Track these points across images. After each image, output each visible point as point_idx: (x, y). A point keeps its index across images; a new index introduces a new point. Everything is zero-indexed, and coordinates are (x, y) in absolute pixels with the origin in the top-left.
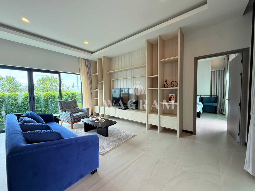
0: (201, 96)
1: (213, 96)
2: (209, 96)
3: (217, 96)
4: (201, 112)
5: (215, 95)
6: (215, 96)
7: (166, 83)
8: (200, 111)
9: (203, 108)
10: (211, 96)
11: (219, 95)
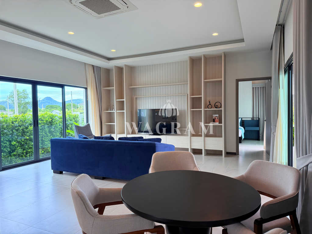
0: (242, 118)
1: (255, 119)
2: (251, 119)
3: (259, 118)
4: (243, 137)
6: (258, 119)
7: (210, 104)
8: (241, 136)
9: (244, 134)
10: (253, 118)
11: (261, 117)
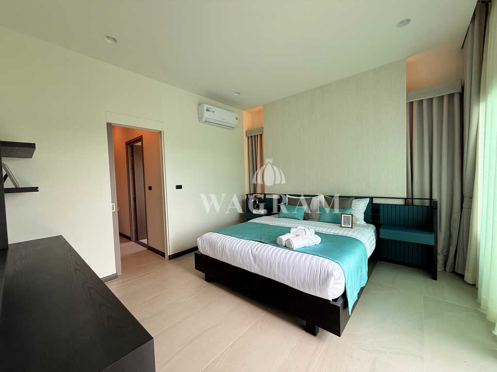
0: (371, 198)
2: (401, 202)
5: (427, 196)
10: (409, 200)
11: (442, 196)
